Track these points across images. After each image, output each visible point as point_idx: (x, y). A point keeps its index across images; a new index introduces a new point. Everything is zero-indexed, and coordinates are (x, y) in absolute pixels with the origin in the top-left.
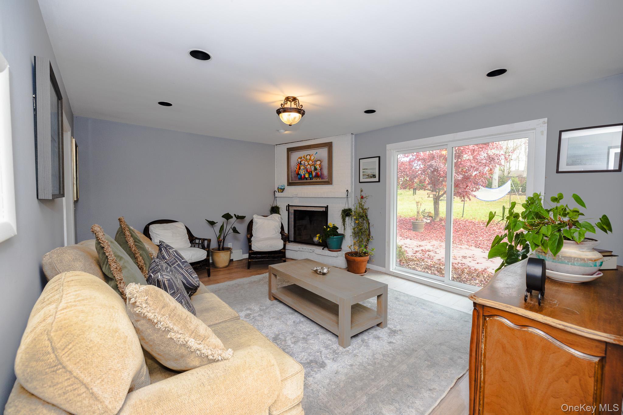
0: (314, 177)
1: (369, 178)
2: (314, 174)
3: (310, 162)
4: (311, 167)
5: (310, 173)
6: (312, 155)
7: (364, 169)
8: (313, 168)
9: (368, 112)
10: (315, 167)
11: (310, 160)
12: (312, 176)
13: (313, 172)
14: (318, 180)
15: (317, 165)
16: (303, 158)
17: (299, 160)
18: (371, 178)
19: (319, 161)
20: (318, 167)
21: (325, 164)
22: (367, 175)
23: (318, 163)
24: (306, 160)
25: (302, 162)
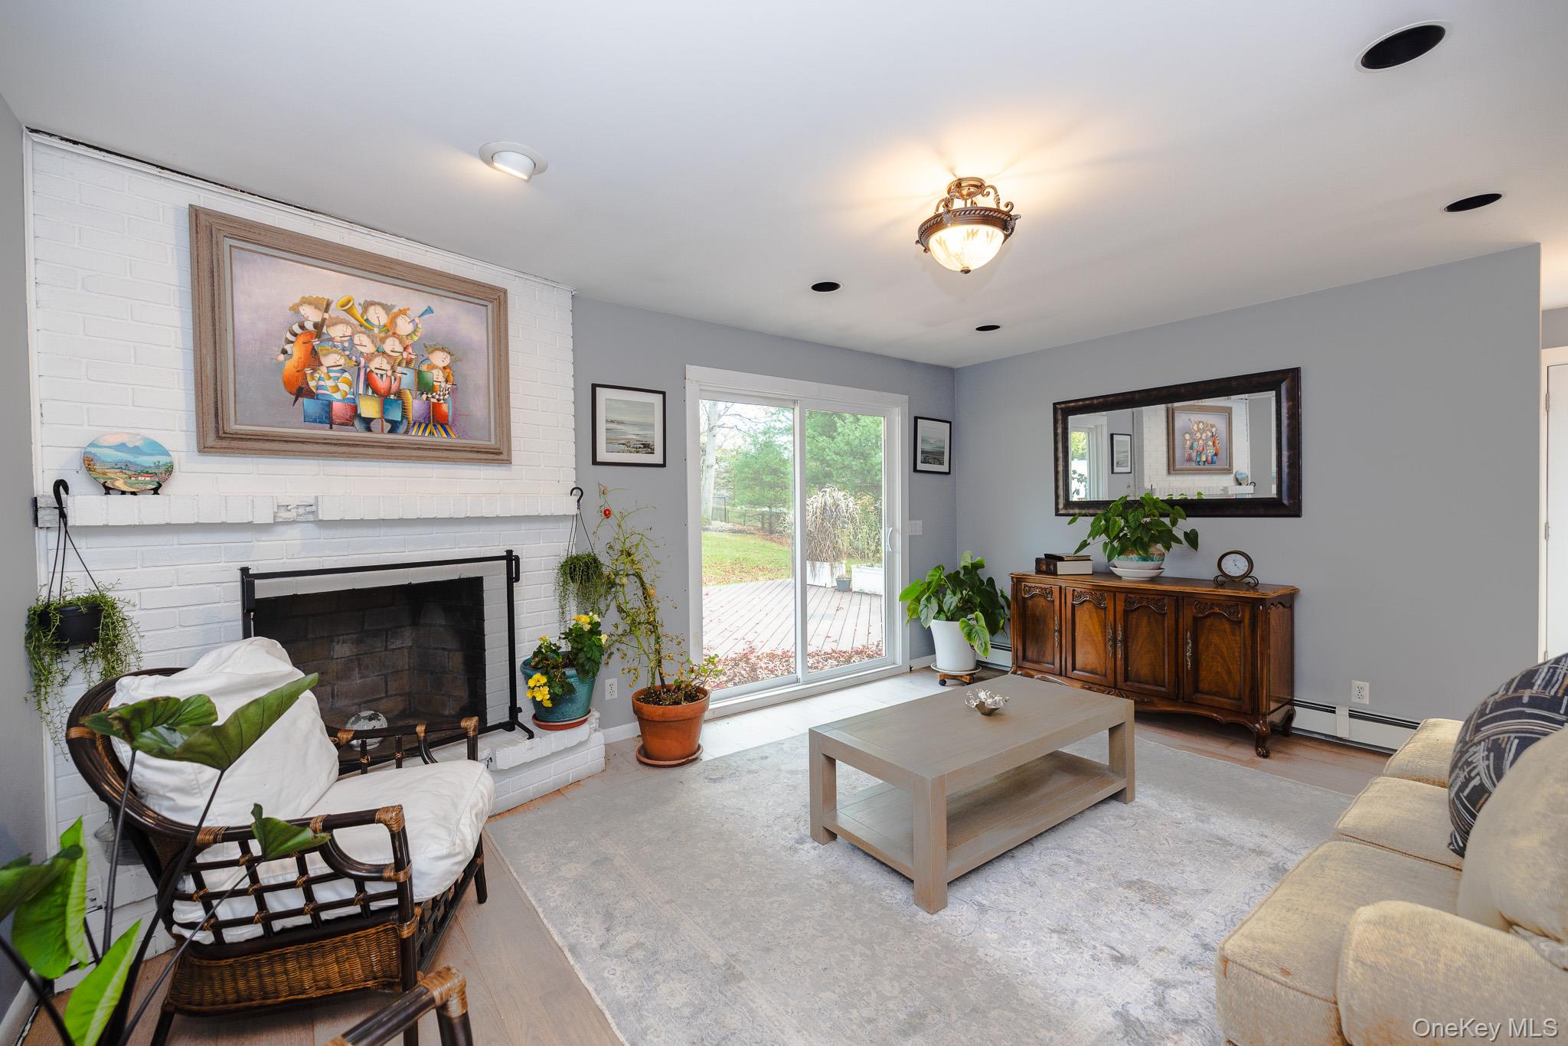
0: (417, 423)
1: (630, 452)
2: (416, 405)
3: (391, 345)
4: (399, 369)
5: (389, 398)
6: (403, 312)
7: (612, 422)
8: (407, 379)
9: (821, 287)
10: (419, 374)
11: (389, 330)
12: (404, 416)
13: (409, 397)
14: (440, 437)
15: (434, 367)
16: (335, 312)
17: (312, 316)
18: (638, 452)
19: (443, 350)
20: (437, 376)
21: (478, 372)
22: (623, 442)
23: (440, 359)
24: (366, 326)
25: (337, 332)
